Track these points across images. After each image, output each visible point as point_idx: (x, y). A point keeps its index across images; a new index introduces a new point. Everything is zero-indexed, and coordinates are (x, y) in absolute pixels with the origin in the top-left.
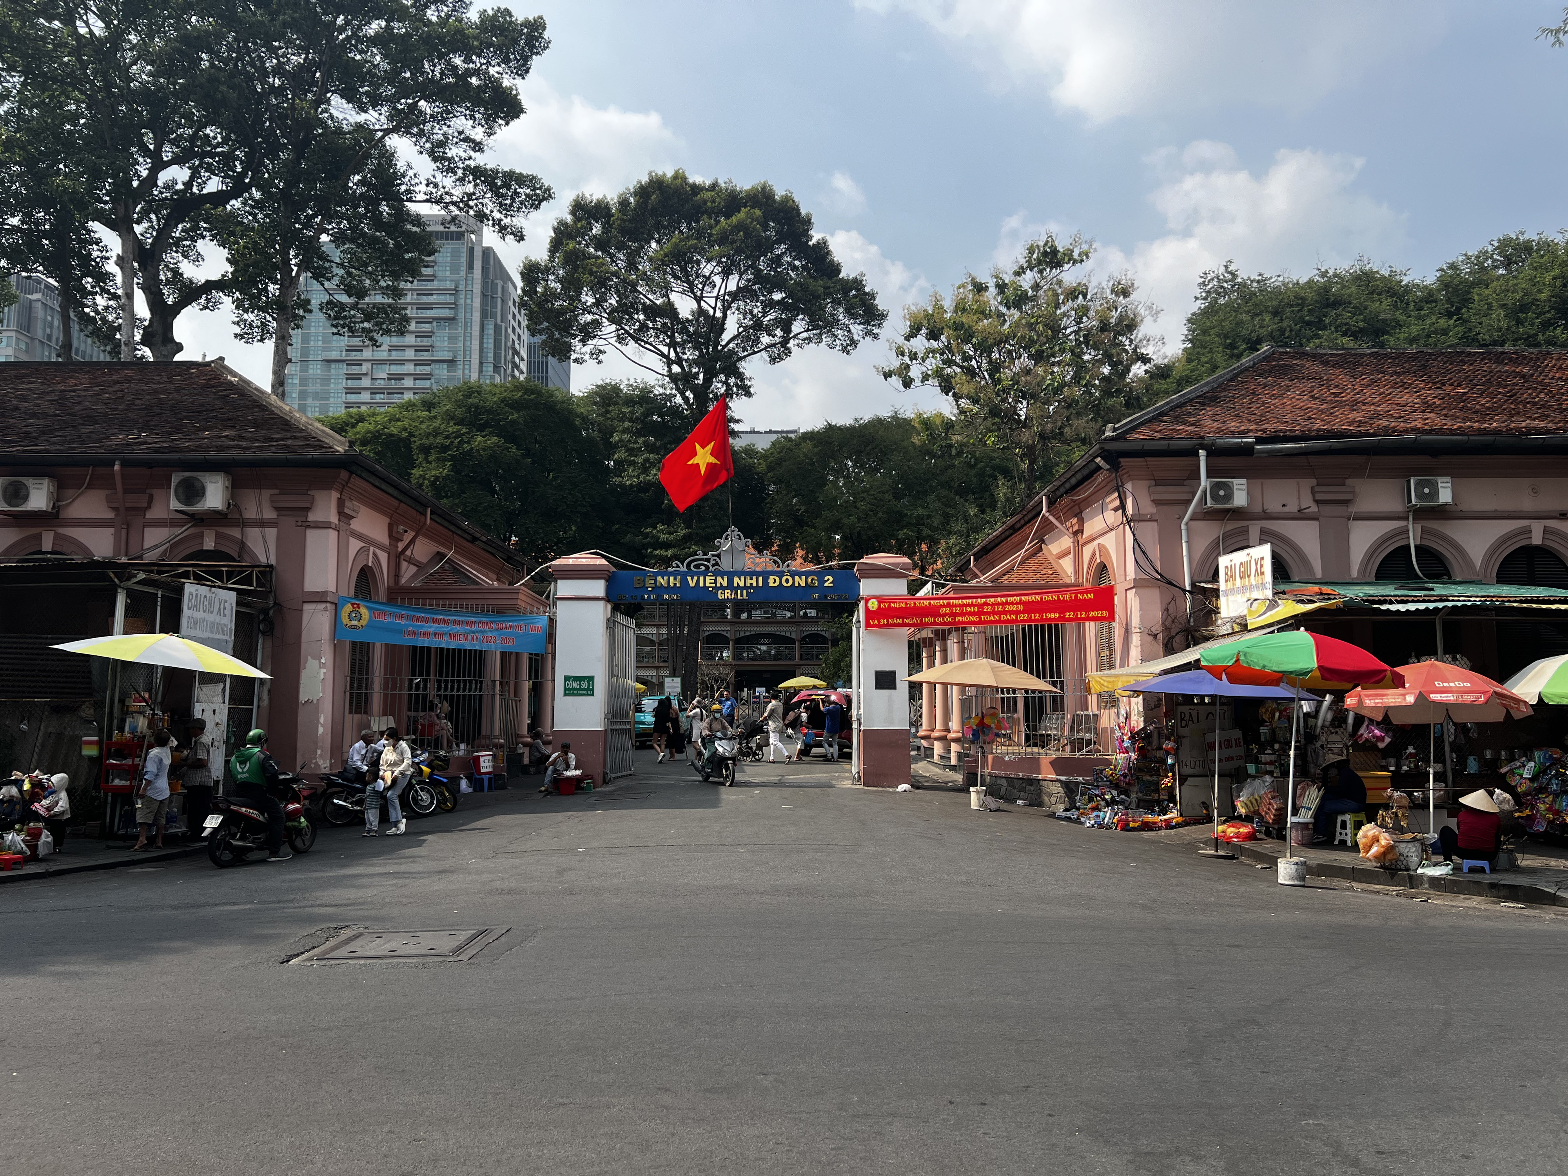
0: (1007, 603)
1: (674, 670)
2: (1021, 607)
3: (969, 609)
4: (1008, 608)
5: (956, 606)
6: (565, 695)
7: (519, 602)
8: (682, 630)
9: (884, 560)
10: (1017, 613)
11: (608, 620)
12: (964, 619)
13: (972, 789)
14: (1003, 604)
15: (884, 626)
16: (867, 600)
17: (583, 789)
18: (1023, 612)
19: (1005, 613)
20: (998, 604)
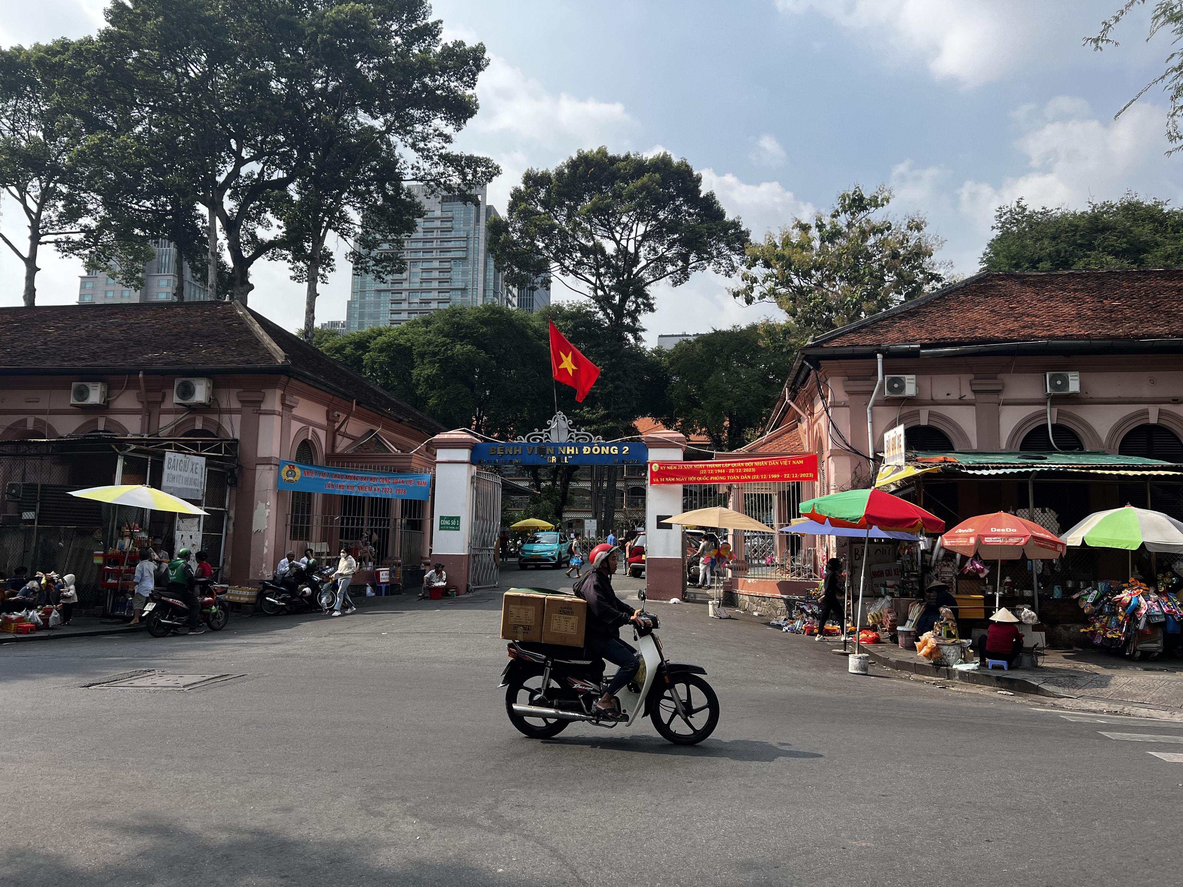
0: (745, 467)
1: (596, 514)
2: (754, 470)
3: (719, 471)
4: (745, 470)
5: (710, 469)
6: (440, 529)
7: (412, 464)
8: (602, 485)
9: (665, 435)
10: (751, 474)
11: (472, 477)
12: (716, 478)
13: (710, 602)
14: (742, 467)
15: (663, 482)
16: (652, 464)
17: (448, 595)
18: (755, 473)
19: (743, 474)
20: (739, 467)
